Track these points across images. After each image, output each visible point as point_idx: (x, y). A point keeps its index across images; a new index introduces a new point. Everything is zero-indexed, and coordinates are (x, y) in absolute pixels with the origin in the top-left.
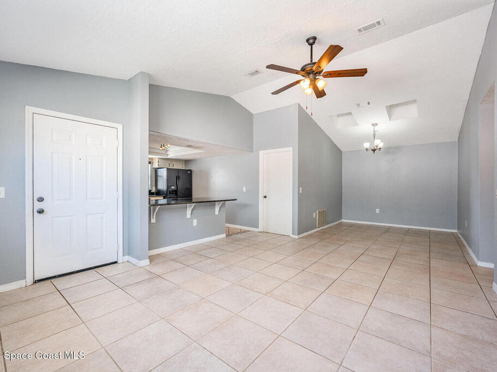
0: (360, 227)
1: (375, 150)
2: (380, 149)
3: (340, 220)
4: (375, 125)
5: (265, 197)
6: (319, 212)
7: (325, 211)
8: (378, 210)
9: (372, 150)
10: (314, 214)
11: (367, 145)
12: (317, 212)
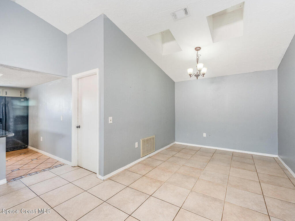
0: (192, 149)
1: (199, 75)
2: (204, 74)
3: (173, 142)
4: (198, 49)
5: (79, 127)
6: (144, 141)
7: (153, 138)
8: (205, 134)
9: (195, 76)
10: (137, 144)
11: (190, 71)
12: (141, 141)
